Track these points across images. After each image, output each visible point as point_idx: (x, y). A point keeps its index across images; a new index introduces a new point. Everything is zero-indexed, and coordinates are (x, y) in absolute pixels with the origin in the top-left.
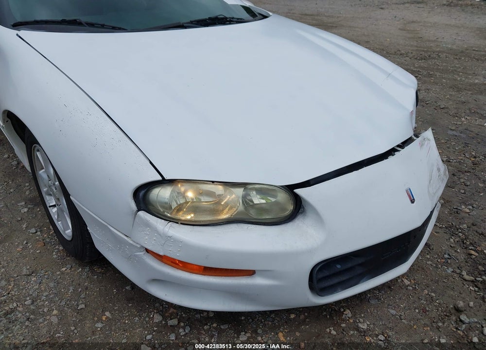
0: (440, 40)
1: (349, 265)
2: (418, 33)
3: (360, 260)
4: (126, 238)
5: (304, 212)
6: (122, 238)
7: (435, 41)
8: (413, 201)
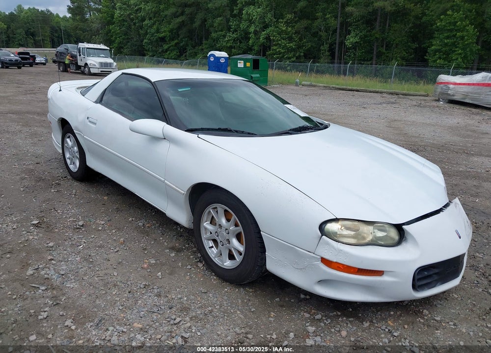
0: (421, 136)
1: (431, 273)
2: (403, 130)
3: (436, 271)
4: (308, 253)
5: (406, 240)
6: (305, 253)
7: (418, 137)
8: (460, 238)
